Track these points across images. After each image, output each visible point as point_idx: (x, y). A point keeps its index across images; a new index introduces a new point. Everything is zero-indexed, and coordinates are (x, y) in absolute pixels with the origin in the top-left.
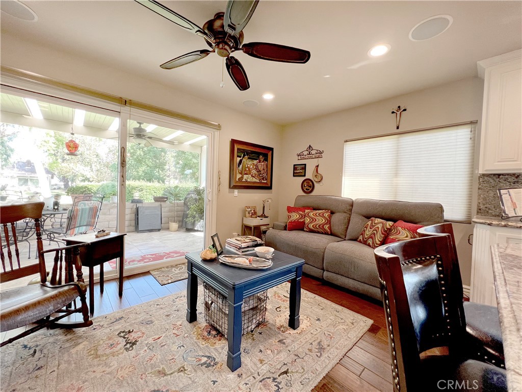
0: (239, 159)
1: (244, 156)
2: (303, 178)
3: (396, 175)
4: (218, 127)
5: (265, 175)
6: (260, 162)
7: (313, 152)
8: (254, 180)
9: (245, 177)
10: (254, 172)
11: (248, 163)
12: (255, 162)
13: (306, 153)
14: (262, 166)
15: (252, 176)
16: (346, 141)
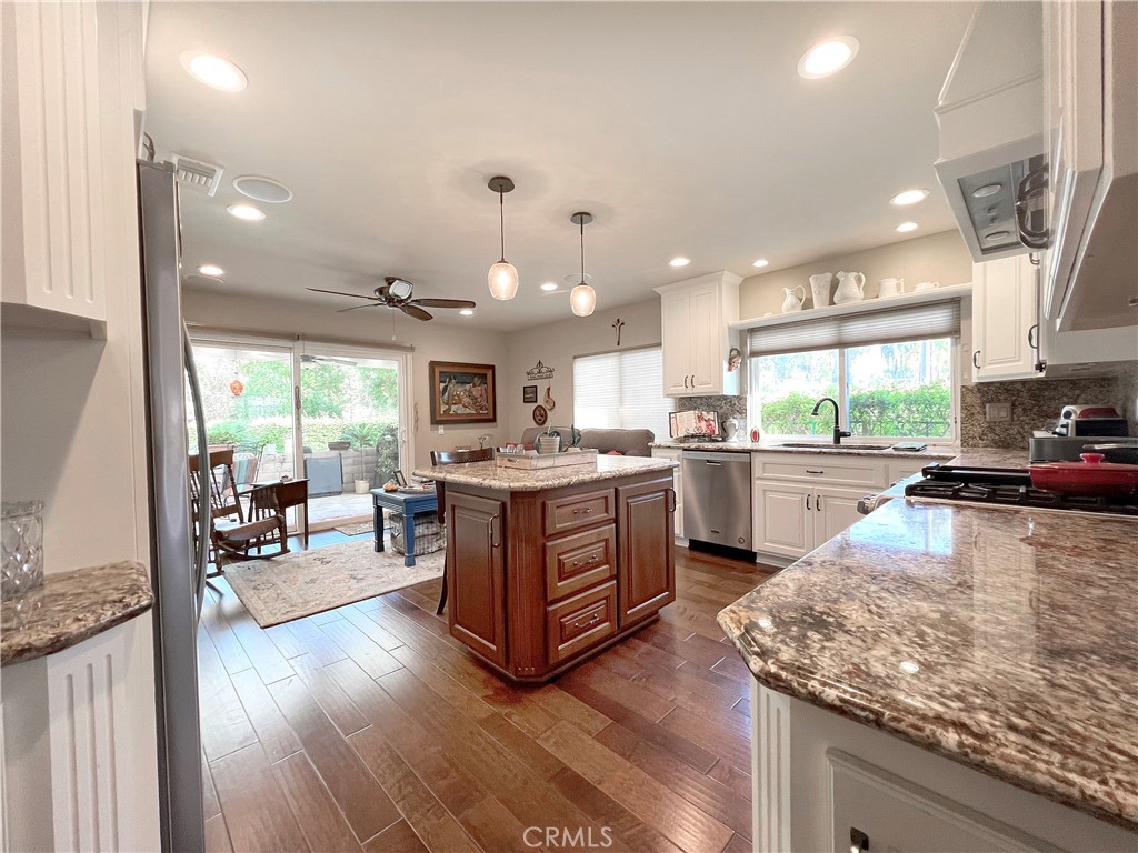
0: (442, 385)
1: (450, 380)
2: (536, 405)
3: (621, 401)
4: (412, 349)
5: (484, 403)
6: (474, 386)
7: (544, 370)
8: (468, 411)
9: (454, 407)
10: (466, 400)
11: (459, 390)
12: (467, 387)
13: (536, 371)
14: (477, 391)
15: (464, 406)
16: (575, 357)
